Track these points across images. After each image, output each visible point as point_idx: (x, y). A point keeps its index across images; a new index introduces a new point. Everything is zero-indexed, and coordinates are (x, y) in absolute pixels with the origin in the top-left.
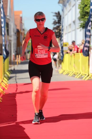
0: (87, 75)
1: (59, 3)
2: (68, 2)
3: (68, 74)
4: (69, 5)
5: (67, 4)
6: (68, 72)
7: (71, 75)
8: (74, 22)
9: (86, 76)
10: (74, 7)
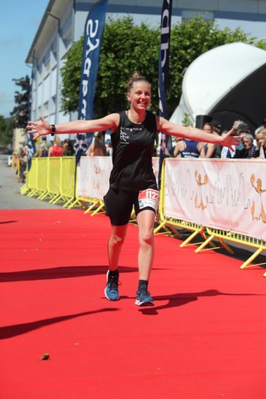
0: (73, 198)
1: (27, 61)
2: (44, 61)
3: (37, 197)
4: (46, 65)
5: (43, 65)
6: (37, 193)
7: (42, 199)
8: (54, 98)
9: (69, 201)
10: (56, 70)
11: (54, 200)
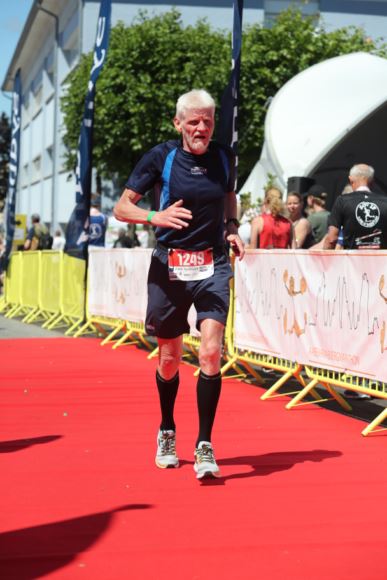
0: (81, 320)
1: (4, 88)
2: (32, 88)
5: (31, 95)
7: (30, 321)
8: (50, 151)
9: (76, 324)
10: (52, 103)
11: (51, 323)
